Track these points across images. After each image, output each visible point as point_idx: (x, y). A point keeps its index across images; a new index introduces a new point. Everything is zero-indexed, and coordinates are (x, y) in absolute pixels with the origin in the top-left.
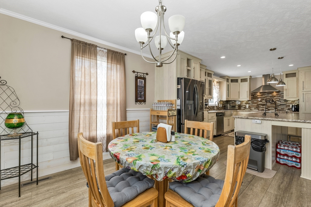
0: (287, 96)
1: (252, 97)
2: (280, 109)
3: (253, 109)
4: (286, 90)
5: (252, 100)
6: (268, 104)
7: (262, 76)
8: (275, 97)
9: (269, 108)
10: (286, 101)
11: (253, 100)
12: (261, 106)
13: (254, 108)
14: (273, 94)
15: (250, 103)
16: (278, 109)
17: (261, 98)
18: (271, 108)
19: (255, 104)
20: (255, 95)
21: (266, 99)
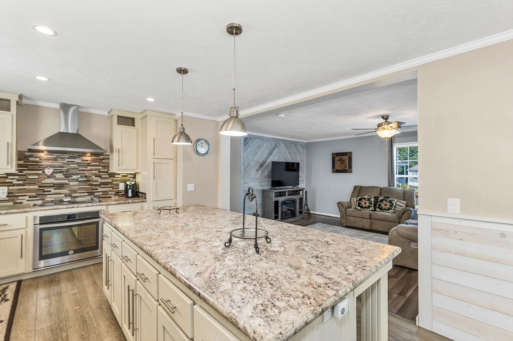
0: (120, 166)
1: (22, 162)
2: (101, 193)
3: (25, 202)
4: (119, 151)
5: (21, 171)
6: (71, 183)
7: (58, 106)
8: (89, 165)
9: (73, 195)
10: (112, 175)
11: (25, 172)
12: (53, 190)
13: (27, 198)
14: (85, 158)
15: (15, 182)
16: (96, 194)
17: (51, 166)
18: (79, 195)
19: (34, 184)
20: (31, 156)
21: (67, 171)
